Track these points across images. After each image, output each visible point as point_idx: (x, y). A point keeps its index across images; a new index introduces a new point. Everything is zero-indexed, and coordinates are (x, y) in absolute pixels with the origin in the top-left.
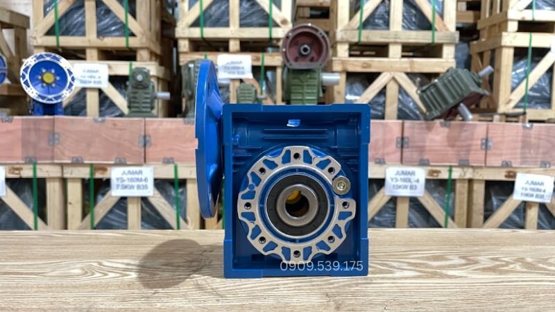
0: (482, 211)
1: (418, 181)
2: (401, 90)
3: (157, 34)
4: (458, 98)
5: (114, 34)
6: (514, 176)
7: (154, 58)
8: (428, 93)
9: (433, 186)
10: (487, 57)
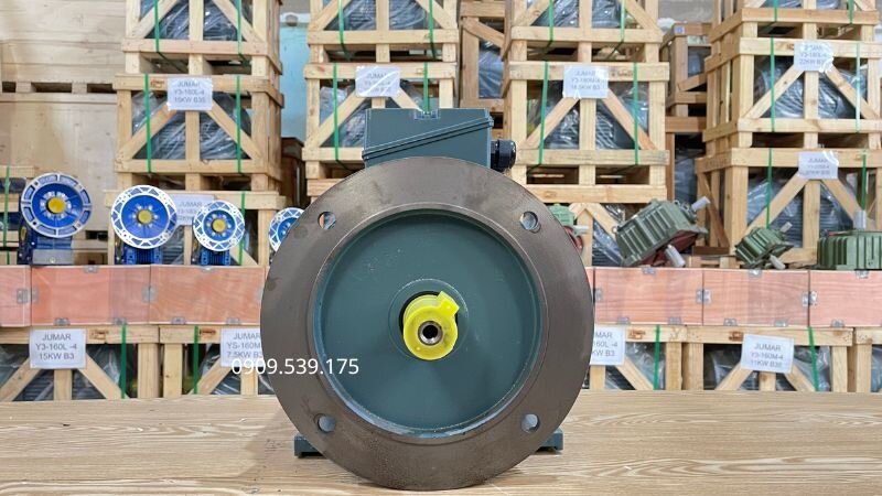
0: (702, 385)
1: (616, 345)
2: (596, 226)
3: (275, 153)
4: (662, 238)
5: (221, 156)
6: (741, 338)
7: (272, 186)
8: (627, 232)
9: (636, 351)
10: (715, 177)
